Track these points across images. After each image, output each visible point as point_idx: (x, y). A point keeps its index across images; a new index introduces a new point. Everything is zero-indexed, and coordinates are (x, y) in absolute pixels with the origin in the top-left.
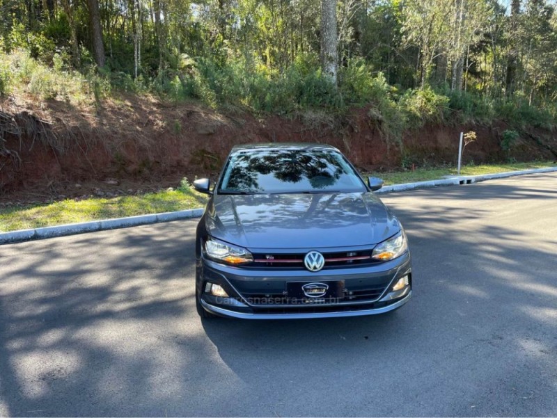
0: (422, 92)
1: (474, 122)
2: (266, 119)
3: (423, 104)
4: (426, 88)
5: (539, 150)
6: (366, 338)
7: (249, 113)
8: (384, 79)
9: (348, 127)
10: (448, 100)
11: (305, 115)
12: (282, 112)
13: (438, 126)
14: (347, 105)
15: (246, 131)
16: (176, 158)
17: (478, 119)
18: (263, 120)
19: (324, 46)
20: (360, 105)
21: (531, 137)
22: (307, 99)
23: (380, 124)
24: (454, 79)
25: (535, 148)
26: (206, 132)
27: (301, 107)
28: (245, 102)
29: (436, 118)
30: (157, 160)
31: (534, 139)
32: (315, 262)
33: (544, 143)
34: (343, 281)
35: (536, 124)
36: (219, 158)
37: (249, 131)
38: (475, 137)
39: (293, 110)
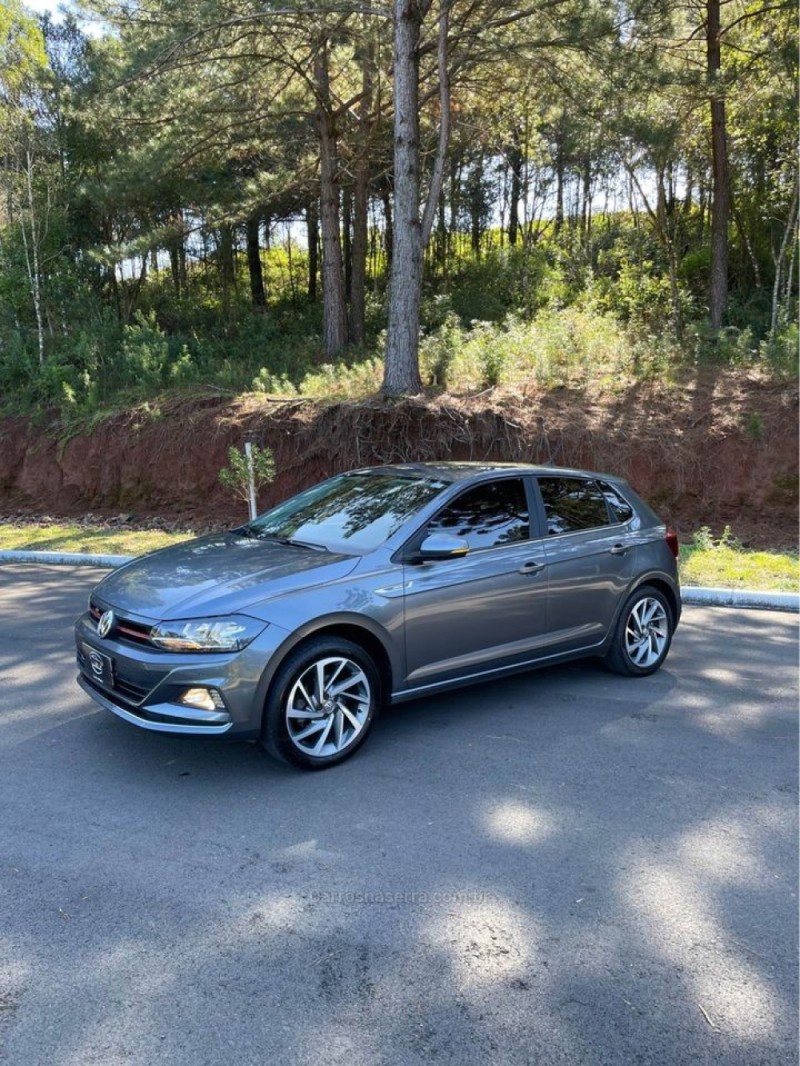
16: (738, 489)
30: (691, 490)
34: (110, 660)
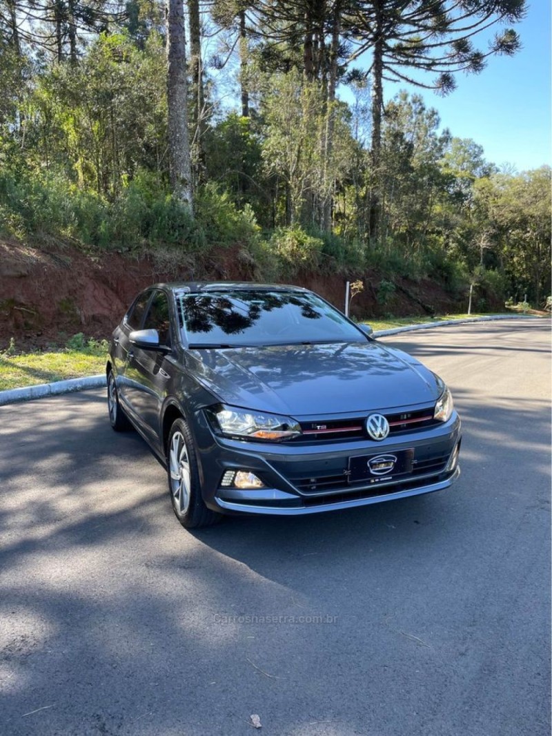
0: (293, 233)
1: (347, 272)
2: (101, 257)
3: (295, 247)
4: (296, 227)
5: (411, 304)
6: (416, 522)
7: (75, 249)
8: (253, 213)
9: (214, 272)
10: (322, 243)
11: (156, 254)
12: (124, 249)
13: (312, 275)
14: (209, 243)
15: (75, 274)
17: (351, 268)
18: (97, 258)
19: (173, 164)
20: (226, 244)
21: (401, 290)
22: (158, 233)
23: (253, 270)
24: (323, 219)
25: (407, 302)
26: (16, 274)
27: (150, 242)
28: (67, 232)
29: (309, 264)
31: (404, 292)
32: (379, 429)
33: (414, 297)
34: (412, 449)
35: (404, 275)
36: (37, 311)
37: (79, 274)
38: (362, 287)
39: (139, 247)
